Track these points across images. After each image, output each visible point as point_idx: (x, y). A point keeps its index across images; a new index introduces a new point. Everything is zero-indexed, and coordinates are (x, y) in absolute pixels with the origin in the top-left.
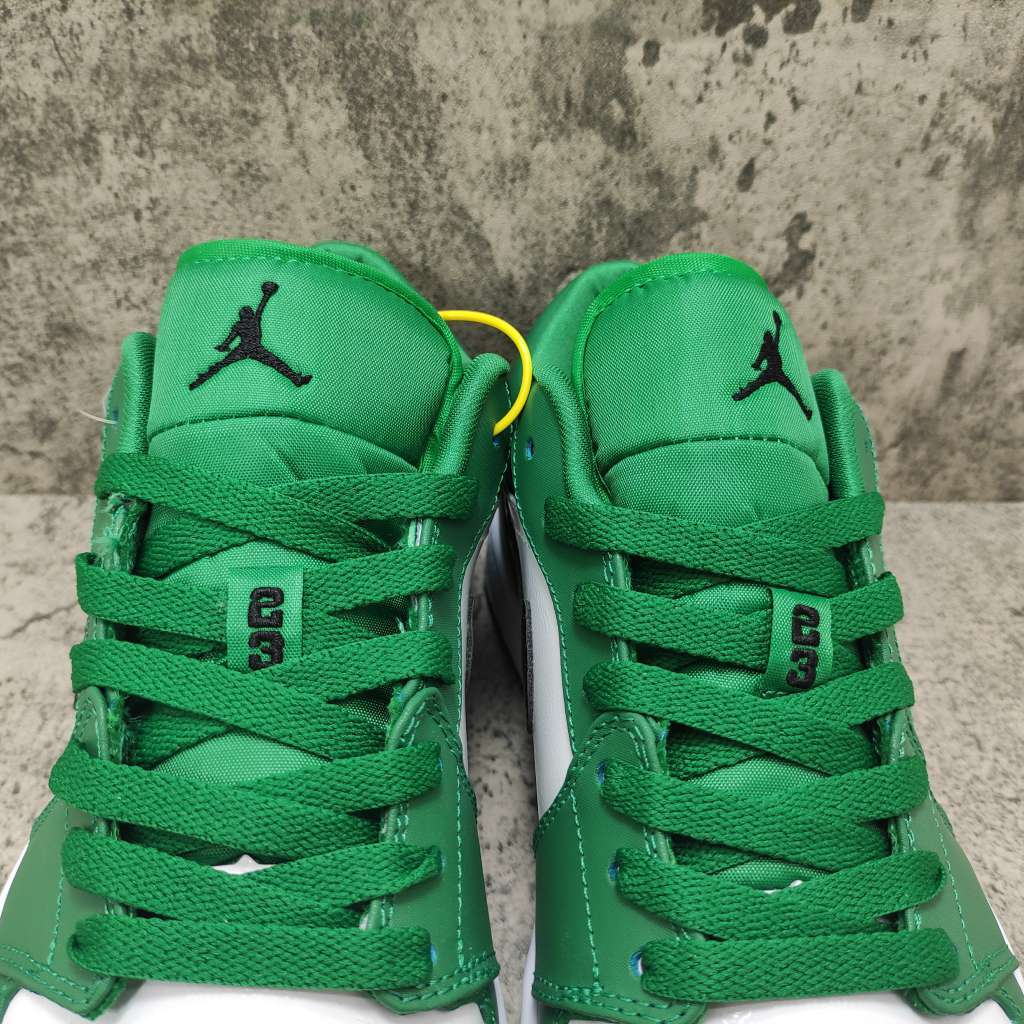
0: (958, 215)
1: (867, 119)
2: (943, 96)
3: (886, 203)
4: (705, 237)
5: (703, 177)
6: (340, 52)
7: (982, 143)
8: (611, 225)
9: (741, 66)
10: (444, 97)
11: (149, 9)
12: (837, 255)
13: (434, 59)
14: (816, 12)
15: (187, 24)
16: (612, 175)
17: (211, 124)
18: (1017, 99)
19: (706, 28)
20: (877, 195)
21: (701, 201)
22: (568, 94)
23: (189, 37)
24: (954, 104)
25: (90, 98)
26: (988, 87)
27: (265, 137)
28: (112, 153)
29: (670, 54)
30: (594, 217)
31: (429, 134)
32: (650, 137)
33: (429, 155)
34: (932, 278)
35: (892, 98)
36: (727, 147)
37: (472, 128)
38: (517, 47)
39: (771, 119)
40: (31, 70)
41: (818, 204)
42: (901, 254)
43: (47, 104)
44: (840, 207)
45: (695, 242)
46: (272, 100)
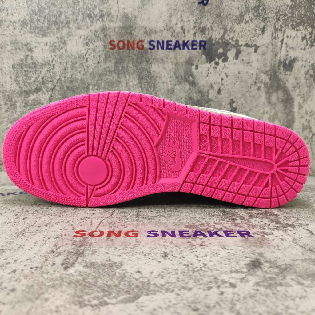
0: (266, 98)
1: (242, 79)
2: (257, 73)
3: (250, 96)
4: (212, 104)
5: (210, 92)
6: (137, 69)
7: (267, 83)
8: (192, 103)
9: (215, 69)
10: (157, 77)
11: (102, 62)
12: (241, 108)
13: (155, 69)
14: (228, 58)
15: (109, 64)
16: (191, 92)
17: (111, 83)
18: (272, 73)
19: (207, 62)
20: (247, 94)
21: (210, 97)
22: (181, 75)
23: (109, 67)
24: (259, 75)
25: (89, 79)
26: (266, 71)
27: (122, 86)
28: (92, 90)
29: (201, 67)
30: (189, 101)
31: (154, 84)
32: (198, 84)
33: (154, 89)
34: (264, 113)
35: (246, 74)
36: (214, 85)
37: (162, 83)
38: (171, 67)
39: (222, 79)
40: (79, 73)
41: (235, 97)
42: (255, 108)
43: (81, 80)
44: (240, 97)
45: (210, 106)
46: (124, 78)
